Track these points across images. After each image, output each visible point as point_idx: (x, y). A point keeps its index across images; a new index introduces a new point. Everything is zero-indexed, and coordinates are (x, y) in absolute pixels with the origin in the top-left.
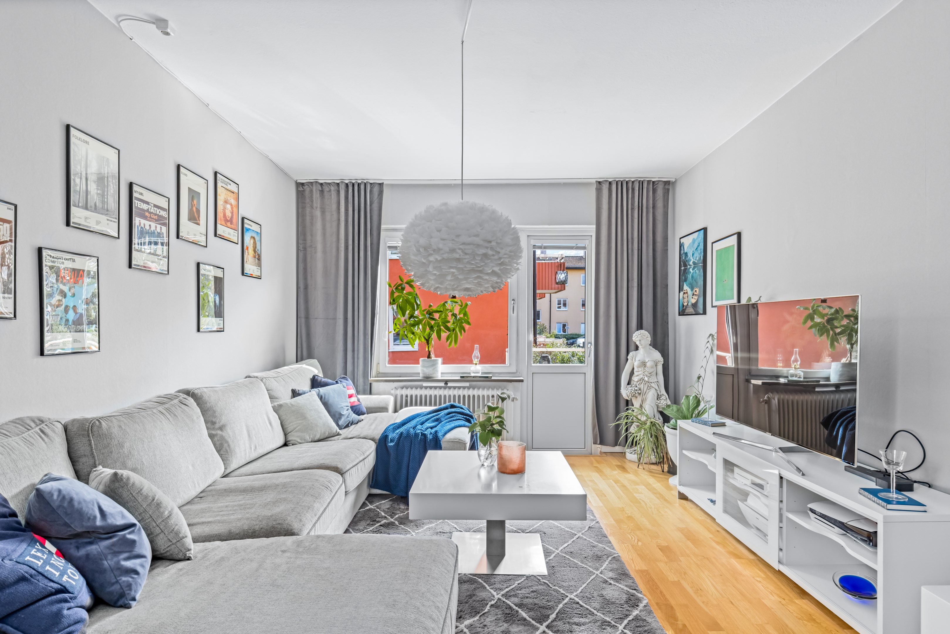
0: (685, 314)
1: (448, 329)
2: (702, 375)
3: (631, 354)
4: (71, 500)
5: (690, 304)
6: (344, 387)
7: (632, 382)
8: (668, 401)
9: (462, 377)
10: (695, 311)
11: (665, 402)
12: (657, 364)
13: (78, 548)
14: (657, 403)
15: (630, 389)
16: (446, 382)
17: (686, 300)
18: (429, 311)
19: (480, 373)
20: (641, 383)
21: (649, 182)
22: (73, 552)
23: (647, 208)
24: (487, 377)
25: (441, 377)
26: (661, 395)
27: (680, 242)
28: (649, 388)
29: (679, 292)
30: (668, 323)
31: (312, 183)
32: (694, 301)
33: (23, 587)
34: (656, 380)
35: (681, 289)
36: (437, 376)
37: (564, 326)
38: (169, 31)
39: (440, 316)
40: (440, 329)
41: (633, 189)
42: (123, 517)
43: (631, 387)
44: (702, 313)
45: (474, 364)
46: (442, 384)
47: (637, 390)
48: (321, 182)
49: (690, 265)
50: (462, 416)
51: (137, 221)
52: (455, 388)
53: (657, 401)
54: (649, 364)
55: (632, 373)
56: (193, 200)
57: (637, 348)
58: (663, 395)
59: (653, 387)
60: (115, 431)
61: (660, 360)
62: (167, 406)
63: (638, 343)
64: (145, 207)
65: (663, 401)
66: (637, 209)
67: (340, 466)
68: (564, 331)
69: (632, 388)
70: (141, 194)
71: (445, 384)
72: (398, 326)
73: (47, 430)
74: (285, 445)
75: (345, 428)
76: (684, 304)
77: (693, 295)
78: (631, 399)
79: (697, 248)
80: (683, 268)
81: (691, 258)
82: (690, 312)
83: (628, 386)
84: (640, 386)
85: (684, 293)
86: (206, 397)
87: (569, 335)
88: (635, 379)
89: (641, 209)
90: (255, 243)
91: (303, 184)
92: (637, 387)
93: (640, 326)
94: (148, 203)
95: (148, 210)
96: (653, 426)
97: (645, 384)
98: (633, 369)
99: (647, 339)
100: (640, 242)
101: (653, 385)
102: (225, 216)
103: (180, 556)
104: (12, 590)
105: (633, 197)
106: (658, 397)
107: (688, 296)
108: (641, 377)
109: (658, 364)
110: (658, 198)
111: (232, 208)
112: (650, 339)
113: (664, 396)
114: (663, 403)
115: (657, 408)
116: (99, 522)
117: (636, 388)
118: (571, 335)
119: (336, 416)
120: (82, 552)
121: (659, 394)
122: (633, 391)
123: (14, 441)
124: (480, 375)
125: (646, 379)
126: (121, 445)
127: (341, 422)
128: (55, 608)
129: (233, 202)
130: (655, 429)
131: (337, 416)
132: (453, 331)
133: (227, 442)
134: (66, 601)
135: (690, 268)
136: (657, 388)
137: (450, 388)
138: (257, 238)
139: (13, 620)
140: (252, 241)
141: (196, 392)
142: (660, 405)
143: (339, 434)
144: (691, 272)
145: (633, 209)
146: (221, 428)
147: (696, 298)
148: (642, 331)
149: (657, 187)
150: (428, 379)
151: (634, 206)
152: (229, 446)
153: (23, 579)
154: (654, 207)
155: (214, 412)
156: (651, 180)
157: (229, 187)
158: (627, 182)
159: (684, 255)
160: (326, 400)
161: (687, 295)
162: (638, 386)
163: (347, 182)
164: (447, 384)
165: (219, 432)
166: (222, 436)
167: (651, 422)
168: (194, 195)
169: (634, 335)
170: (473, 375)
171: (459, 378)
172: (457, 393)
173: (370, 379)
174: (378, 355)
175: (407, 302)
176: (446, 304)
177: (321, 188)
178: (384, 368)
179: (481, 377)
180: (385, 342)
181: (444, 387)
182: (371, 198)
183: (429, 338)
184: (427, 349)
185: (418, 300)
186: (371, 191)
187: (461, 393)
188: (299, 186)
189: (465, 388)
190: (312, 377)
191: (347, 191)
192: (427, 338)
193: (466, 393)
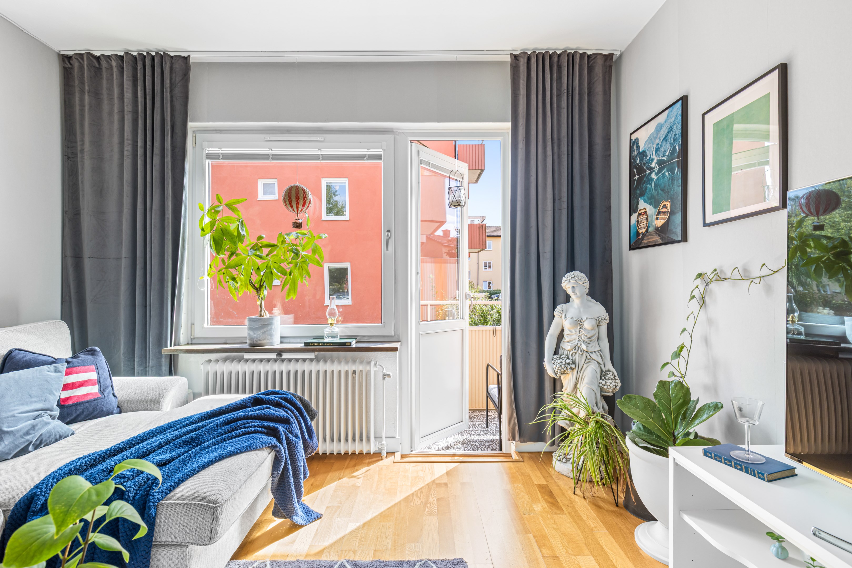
0: (642, 245)
1: (283, 271)
2: (687, 344)
3: (559, 308)
5: (650, 229)
7: (561, 351)
8: (617, 381)
9: (306, 344)
10: (662, 238)
11: (614, 384)
12: (599, 323)
14: (601, 385)
15: (559, 362)
16: (280, 352)
17: (643, 225)
18: (256, 245)
19: (339, 338)
20: (576, 353)
21: (582, 55)
23: (580, 94)
24: (344, 344)
25: (281, 342)
26: (606, 371)
27: (631, 139)
28: (587, 361)
29: (630, 215)
30: (611, 263)
31: (82, 56)
32: (659, 223)
34: (598, 348)
35: (633, 208)
36: (271, 344)
37: (490, 283)
39: (270, 252)
40: (271, 273)
41: (559, 67)
43: (560, 358)
44: (679, 239)
45: (328, 323)
46: (273, 356)
47: (569, 364)
48: (96, 54)
49: (651, 169)
52: (290, 360)
53: (601, 381)
54: (587, 325)
55: (561, 337)
57: (567, 299)
58: (609, 371)
59: (594, 360)
61: (604, 317)
63: (569, 292)
65: (610, 381)
66: (566, 94)
68: (489, 287)
69: (561, 360)
71: (277, 355)
72: (214, 269)
76: (640, 231)
77: (659, 213)
78: (560, 377)
79: (666, 137)
80: (637, 177)
81: (654, 156)
82: (652, 242)
83: (555, 357)
84: (574, 358)
85: (640, 215)
87: (493, 291)
88: (566, 346)
89: (571, 95)
91: (69, 58)
92: (568, 358)
93: (571, 267)
96: (599, 428)
97: (582, 354)
98: (563, 330)
99: (584, 285)
100: (570, 144)
101: (594, 356)
105: (560, 78)
106: (603, 375)
107: (647, 218)
108: (576, 344)
109: (601, 324)
110: (596, 79)
112: (587, 285)
113: (611, 374)
114: (611, 385)
115: (601, 392)
117: (568, 361)
118: (495, 291)
121: (604, 369)
122: (563, 366)
124: (337, 340)
125: (584, 347)
130: (604, 434)
132: (290, 275)
135: (650, 173)
136: (600, 360)
137: (283, 361)
142: (605, 387)
144: (652, 179)
145: (559, 96)
147: (666, 217)
148: (577, 273)
149: (594, 63)
150: (255, 347)
151: (561, 91)
154: (590, 94)
156: (585, 53)
158: (550, 55)
159: (639, 156)
161: (645, 216)
162: (570, 357)
164: (280, 355)
167: (597, 422)
169: (564, 279)
170: (326, 340)
171: (301, 346)
172: (299, 367)
173: (169, 348)
174: (191, 313)
175: (224, 232)
176: (286, 237)
177: (97, 65)
178: (203, 328)
179: (335, 344)
180: (203, 293)
181: (276, 360)
182: (171, 79)
183: (261, 286)
184: (259, 303)
185: (243, 230)
186: (171, 69)
187: (307, 367)
188: (64, 61)
189: (311, 360)
190: (10, 352)
191: (135, 69)
192: (258, 286)
193: (314, 367)
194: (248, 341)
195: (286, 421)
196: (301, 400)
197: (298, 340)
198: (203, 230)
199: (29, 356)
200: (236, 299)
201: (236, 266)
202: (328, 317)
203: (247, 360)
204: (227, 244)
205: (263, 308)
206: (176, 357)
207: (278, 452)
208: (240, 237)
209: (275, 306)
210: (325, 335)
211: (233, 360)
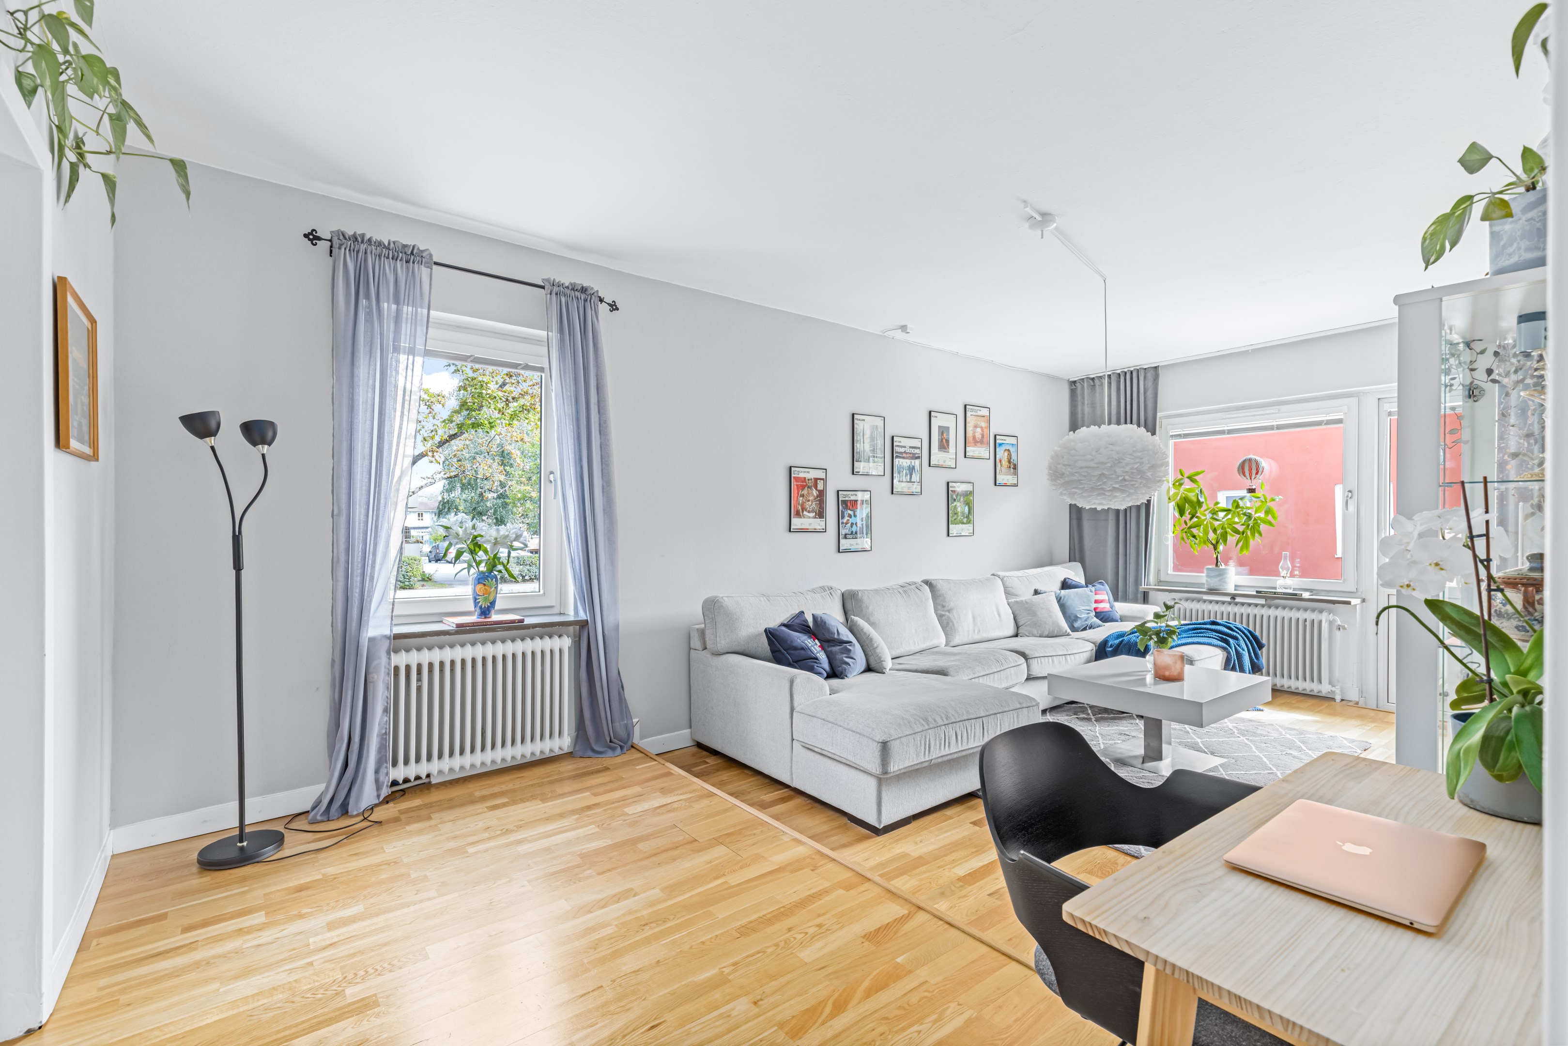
1: (1237, 532)
4: (825, 623)
6: (1091, 591)
9: (1257, 592)
13: (828, 647)
16: (1233, 597)
18: (1214, 509)
22: (826, 647)
24: (1296, 595)
25: (1235, 590)
31: (1083, 379)
33: (802, 652)
36: (1226, 589)
38: (908, 331)
39: (1226, 516)
40: (1226, 532)
42: (848, 637)
45: (1280, 576)
46: (1228, 599)
48: (1092, 376)
50: (1217, 634)
51: (896, 461)
52: (1243, 604)
56: (942, 434)
60: (865, 598)
62: (905, 589)
64: (902, 450)
67: (1027, 652)
70: (900, 442)
71: (1231, 598)
72: (1177, 528)
73: (833, 593)
74: (1016, 636)
75: (1082, 630)
86: (939, 586)
90: (1010, 455)
91: (1075, 382)
94: (905, 447)
95: (905, 452)
102: (974, 438)
103: (880, 671)
104: (798, 651)
111: (982, 430)
116: (836, 636)
119: (1071, 619)
120: (830, 649)
123: (818, 596)
124: (1290, 591)
126: (867, 608)
127: (1076, 625)
128: (812, 664)
129: (983, 424)
131: (1073, 618)
132: (1243, 534)
133: (952, 622)
134: (816, 663)
137: (1236, 604)
138: (1012, 450)
139: (799, 663)
140: (1006, 454)
141: (933, 582)
143: (1068, 635)
146: (949, 611)
150: (1212, 591)
152: (953, 625)
153: (803, 649)
155: (945, 598)
157: (979, 413)
160: (1064, 602)
163: (1118, 372)
164: (1234, 599)
165: (947, 614)
166: (949, 617)
168: (943, 430)
170: (1278, 590)
171: (1255, 593)
172: (1251, 611)
173: (1143, 587)
174: (1158, 561)
175: (1186, 500)
176: (1240, 501)
177: (1092, 384)
178: (1168, 574)
179: (1285, 594)
180: (1167, 546)
181: (1230, 603)
182: (1144, 385)
183: (1217, 542)
184: (1215, 556)
185: (1201, 497)
186: (1145, 377)
187: (1258, 611)
188: (1071, 385)
189: (1263, 606)
190: (1065, 579)
191: (1119, 382)
192: (1214, 542)
193: (1265, 612)
194: (1206, 586)
195: (1235, 638)
196: (1250, 632)
197: (1253, 589)
198: (1169, 499)
199: (1074, 583)
200: (1196, 553)
201: (1197, 526)
202: (1281, 570)
203: (1205, 601)
204: (1188, 509)
205: (1219, 560)
206: (1148, 593)
207: (1229, 653)
208: (1199, 503)
209: (1230, 559)
210: (1278, 587)
211: (1193, 600)
